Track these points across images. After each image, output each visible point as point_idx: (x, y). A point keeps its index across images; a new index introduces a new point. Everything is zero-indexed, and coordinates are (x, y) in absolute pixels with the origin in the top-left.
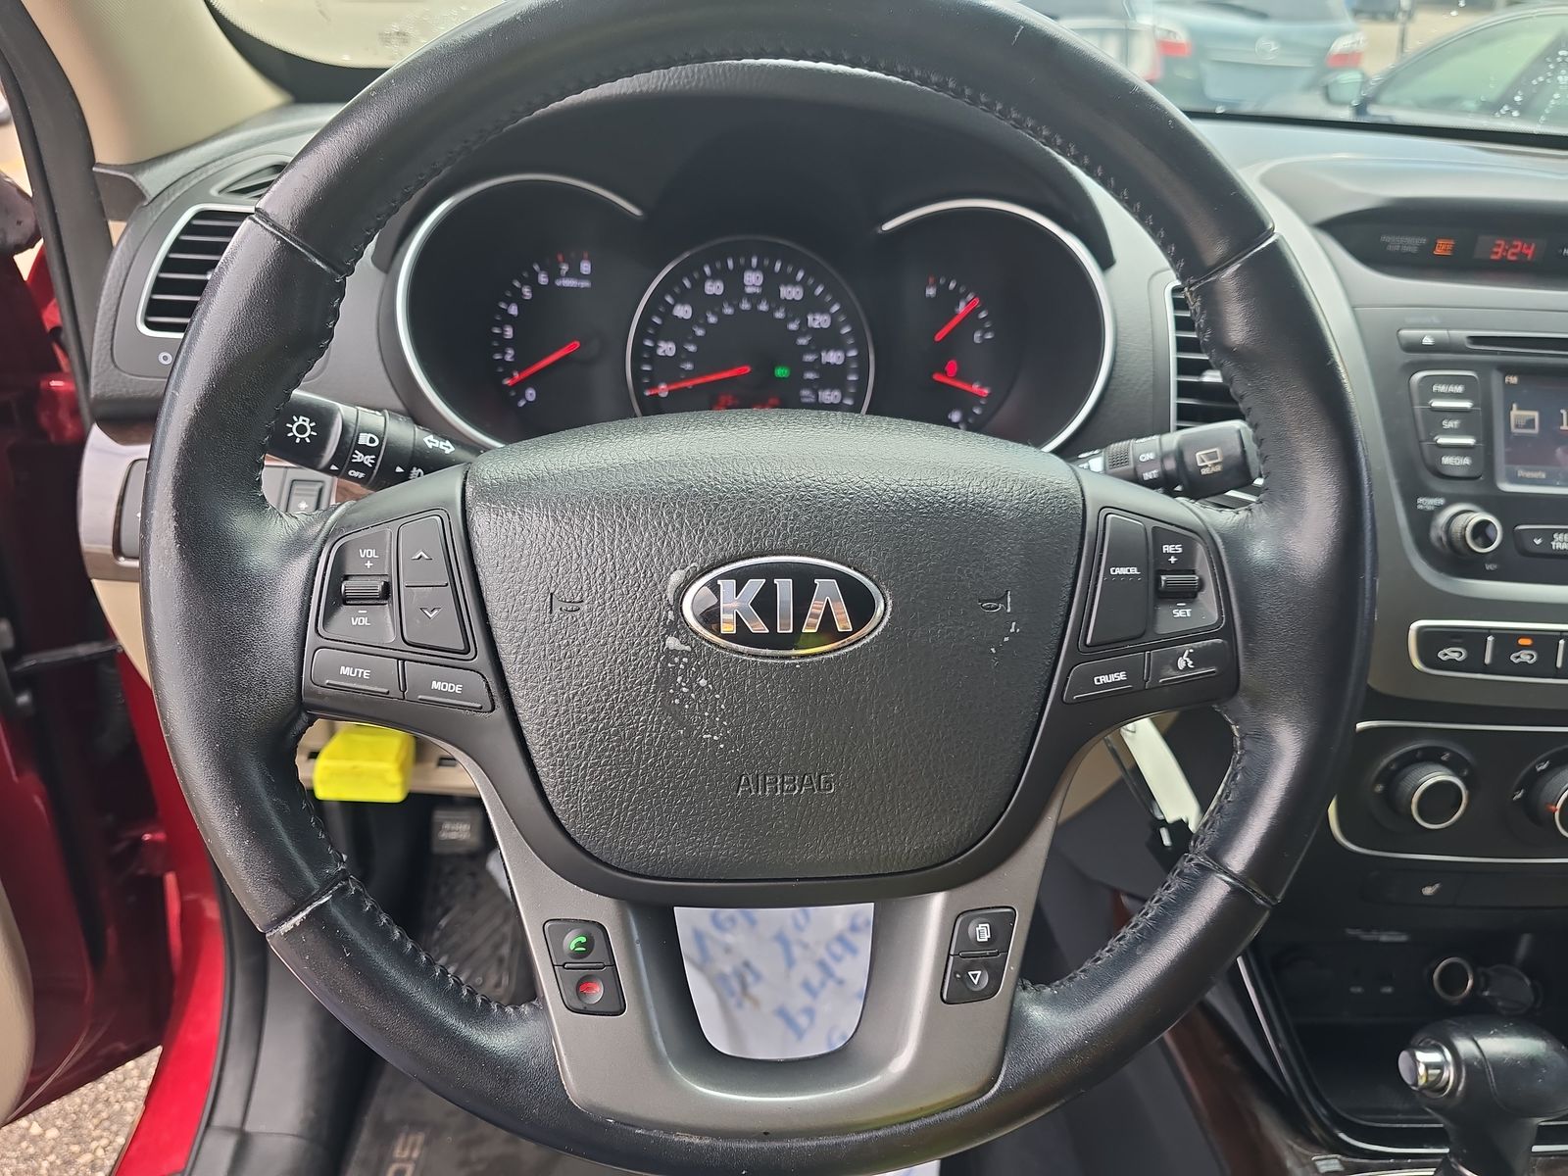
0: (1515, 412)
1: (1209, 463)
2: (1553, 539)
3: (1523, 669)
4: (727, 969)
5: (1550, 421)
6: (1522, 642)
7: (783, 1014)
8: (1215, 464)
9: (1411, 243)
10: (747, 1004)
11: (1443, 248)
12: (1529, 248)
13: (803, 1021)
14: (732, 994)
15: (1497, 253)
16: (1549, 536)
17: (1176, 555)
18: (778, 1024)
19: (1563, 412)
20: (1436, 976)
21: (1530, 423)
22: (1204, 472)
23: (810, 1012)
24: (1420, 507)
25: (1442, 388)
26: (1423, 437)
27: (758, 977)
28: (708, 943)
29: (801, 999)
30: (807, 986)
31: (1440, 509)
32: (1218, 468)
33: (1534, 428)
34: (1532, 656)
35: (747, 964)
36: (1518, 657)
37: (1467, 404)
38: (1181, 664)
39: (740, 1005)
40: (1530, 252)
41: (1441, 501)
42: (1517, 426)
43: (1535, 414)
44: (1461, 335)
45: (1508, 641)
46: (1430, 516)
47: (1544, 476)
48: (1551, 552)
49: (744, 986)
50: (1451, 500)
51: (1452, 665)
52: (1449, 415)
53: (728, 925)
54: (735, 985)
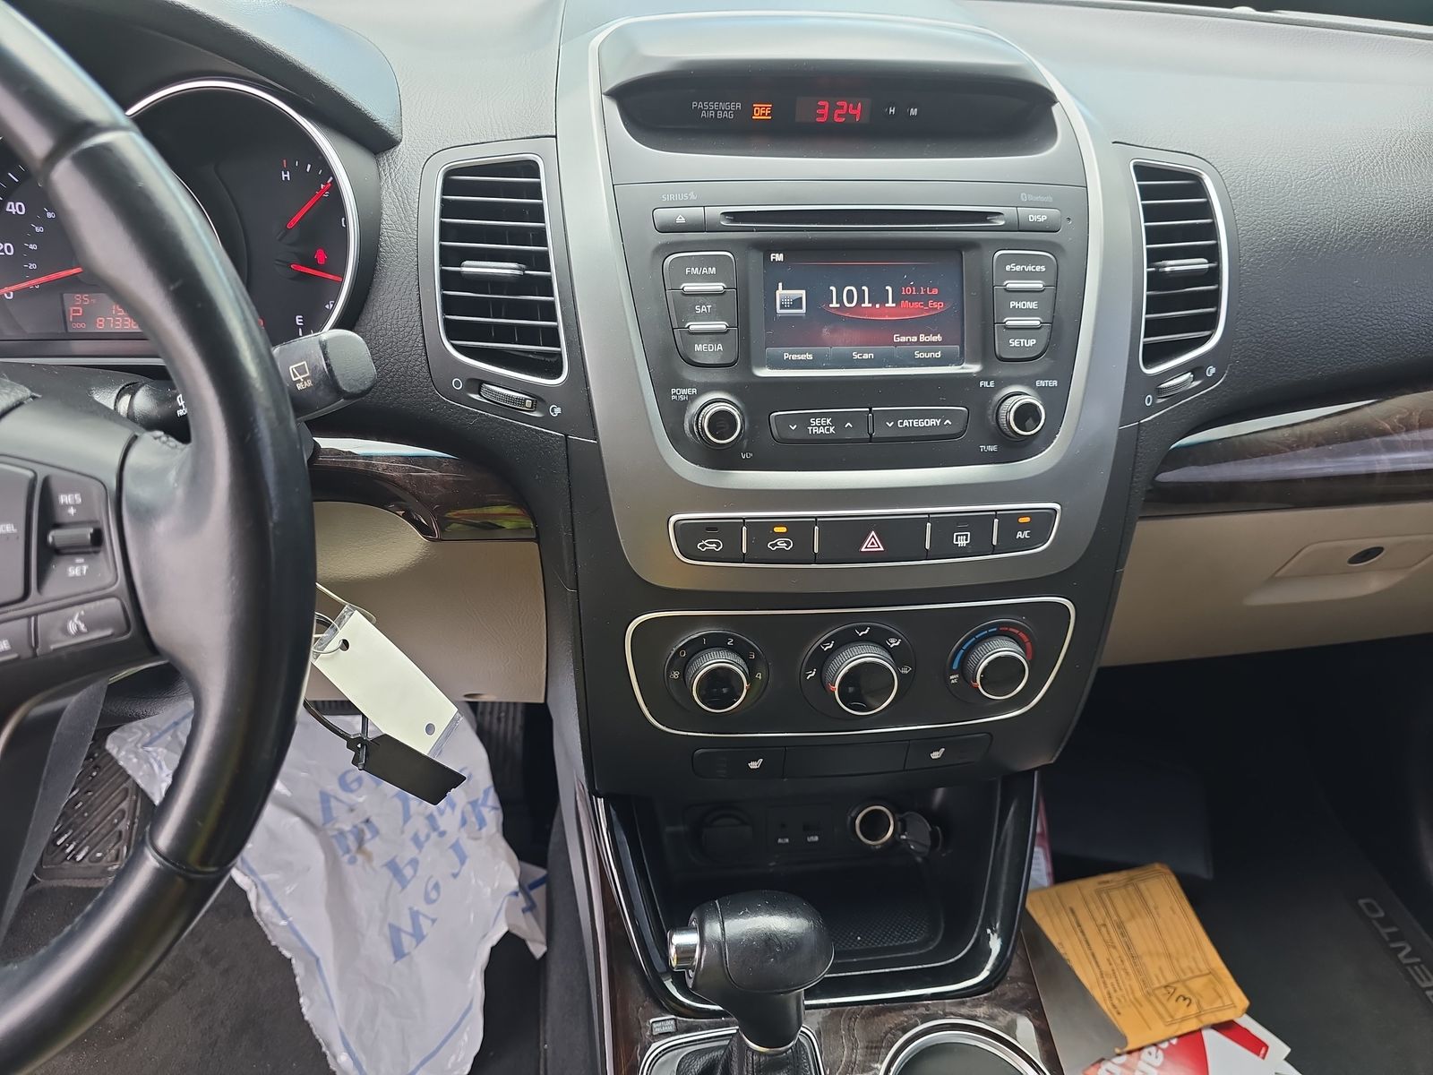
0: (780, 292)
1: (300, 377)
2: (810, 424)
3: (781, 557)
4: (347, 827)
5: (817, 300)
6: (777, 530)
7: (394, 868)
8: (305, 379)
9: (726, 110)
10: (360, 858)
11: (761, 112)
12: (855, 108)
13: (408, 872)
14: (348, 851)
15: (822, 115)
16: (805, 421)
17: (75, 506)
18: (387, 875)
19: (832, 288)
20: (858, 822)
21: (797, 303)
22: (300, 386)
23: (414, 863)
24: (674, 397)
25: (695, 271)
26: (675, 325)
27: (376, 832)
28: (333, 803)
29: (411, 852)
30: (416, 840)
31: (692, 398)
32: (309, 383)
33: (801, 308)
34: (788, 544)
35: (367, 821)
36: (776, 544)
37: (719, 286)
38: (72, 628)
39: (353, 861)
40: (857, 112)
41: (694, 391)
42: (782, 307)
43: (803, 293)
44: (715, 212)
45: (762, 531)
46: (682, 406)
47: (810, 357)
48: (809, 438)
49: (361, 842)
50: (705, 388)
51: (710, 556)
52: (701, 299)
53: (354, 786)
54: (351, 842)
